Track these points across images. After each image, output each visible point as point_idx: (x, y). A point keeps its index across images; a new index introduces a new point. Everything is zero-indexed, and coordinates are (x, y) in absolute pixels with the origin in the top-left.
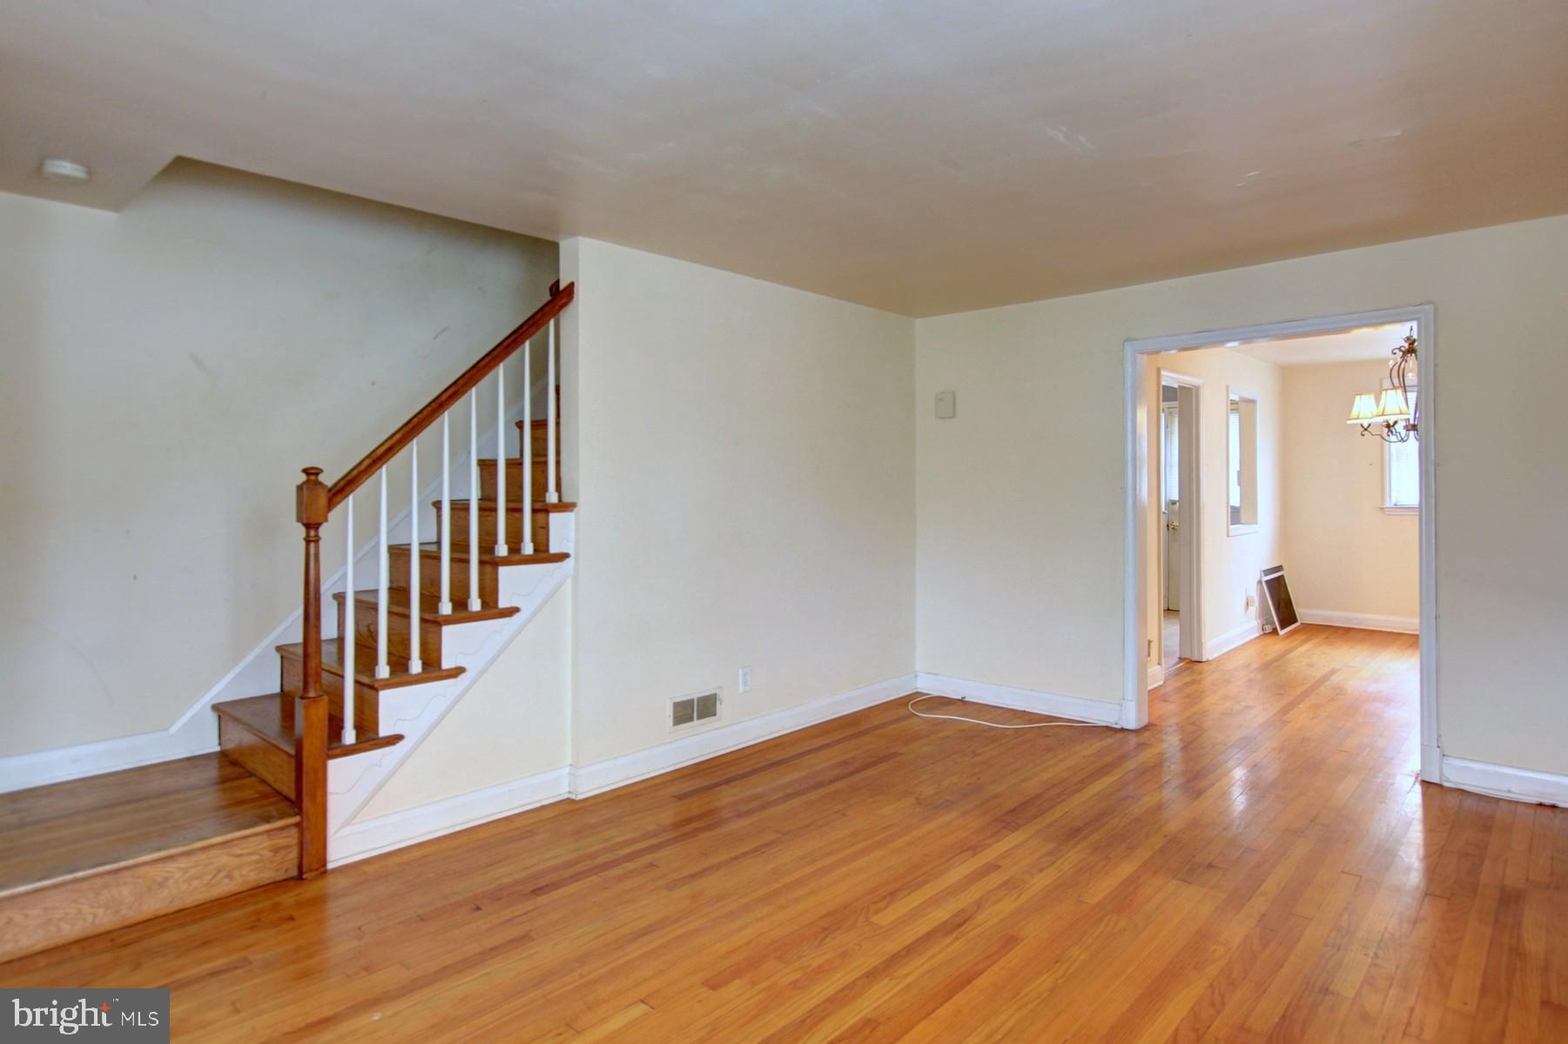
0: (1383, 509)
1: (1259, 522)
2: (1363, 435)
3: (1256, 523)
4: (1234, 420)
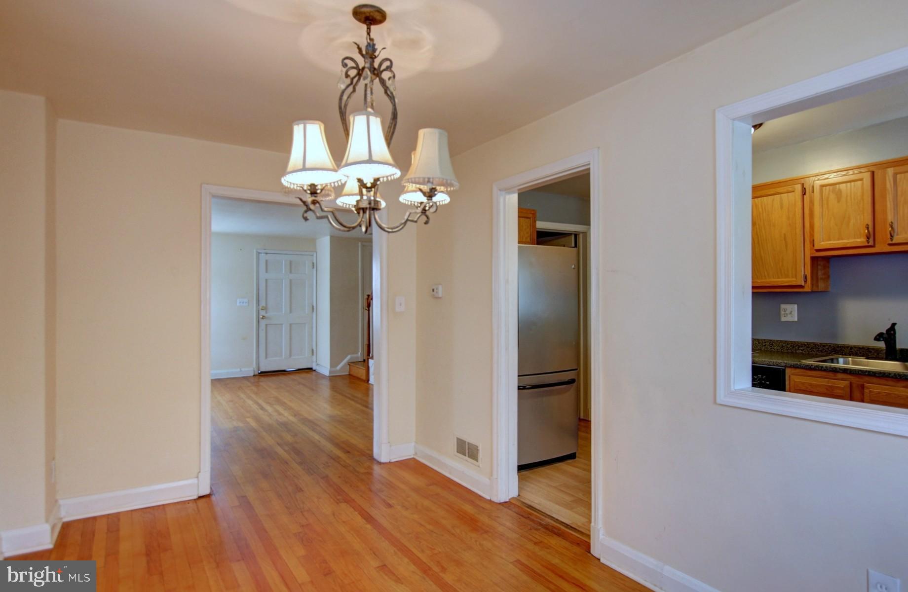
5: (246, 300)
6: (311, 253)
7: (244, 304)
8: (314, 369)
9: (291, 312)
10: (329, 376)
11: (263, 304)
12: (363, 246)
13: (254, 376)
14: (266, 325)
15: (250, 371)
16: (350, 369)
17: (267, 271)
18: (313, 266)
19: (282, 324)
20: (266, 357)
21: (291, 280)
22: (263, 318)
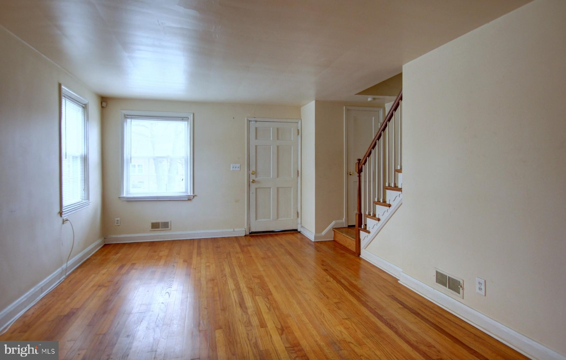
5: (238, 165)
6: (296, 121)
7: (237, 169)
8: (299, 230)
9: (278, 176)
10: (314, 242)
11: (253, 169)
12: (348, 110)
13: (245, 236)
14: (256, 189)
15: (241, 231)
16: (334, 235)
17: (256, 139)
18: (298, 132)
19: (270, 188)
20: (256, 219)
21: (278, 147)
22: (253, 182)
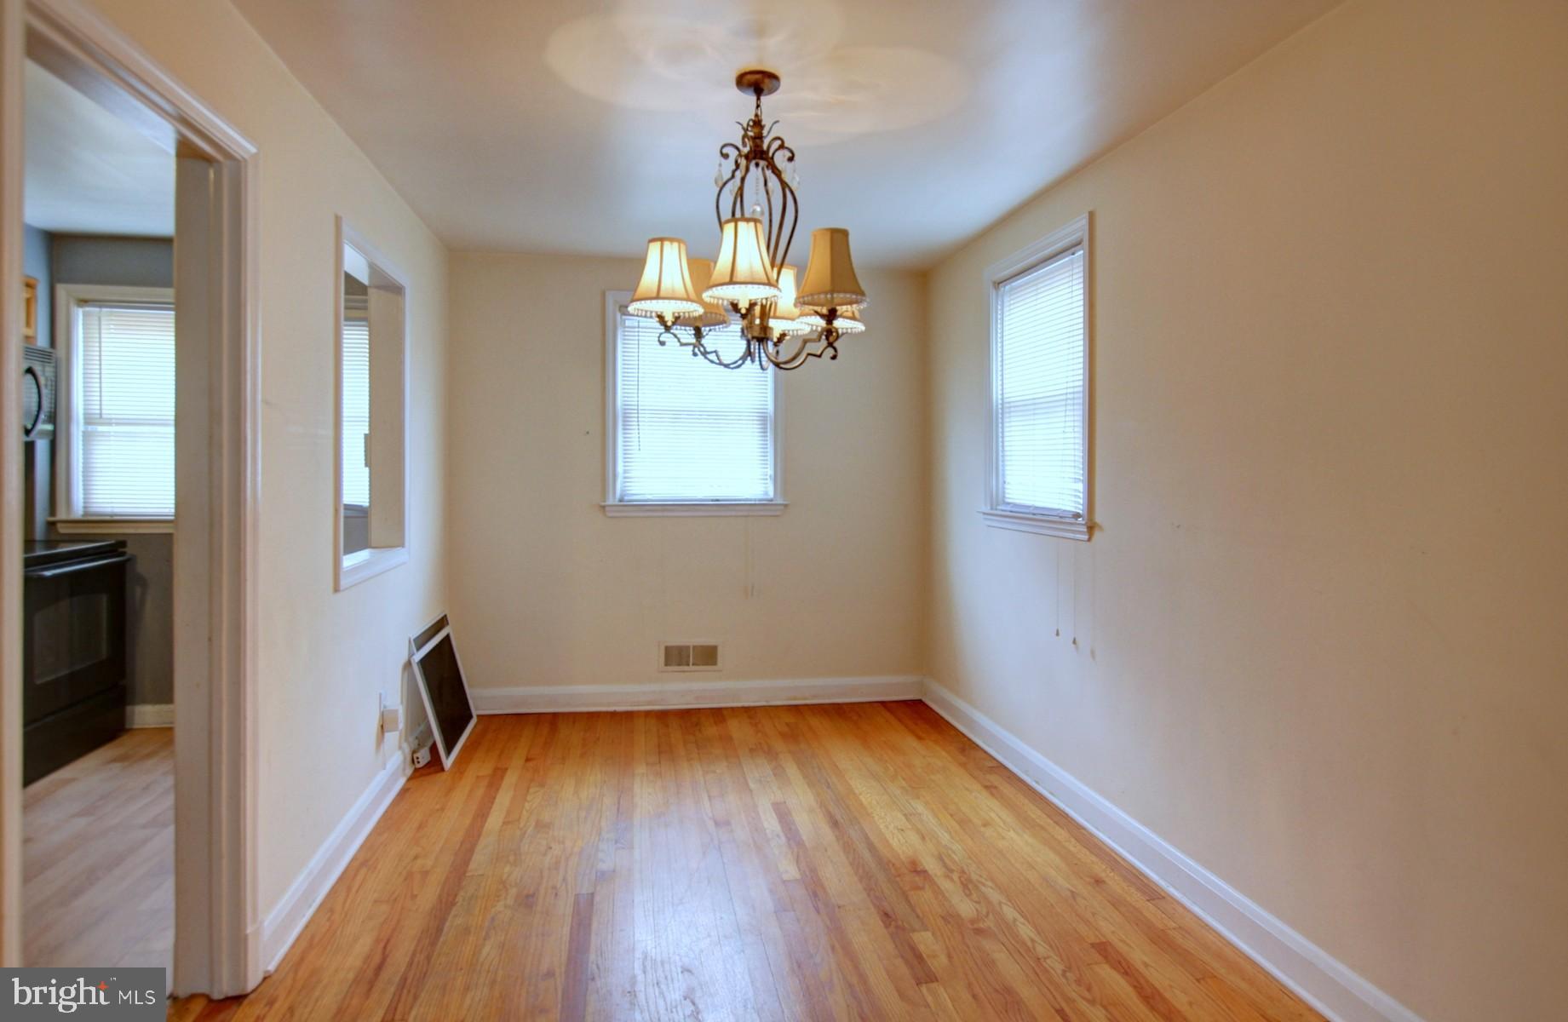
0: (604, 507)
1: (407, 544)
2: (662, 343)
3: (402, 545)
4: (356, 342)
